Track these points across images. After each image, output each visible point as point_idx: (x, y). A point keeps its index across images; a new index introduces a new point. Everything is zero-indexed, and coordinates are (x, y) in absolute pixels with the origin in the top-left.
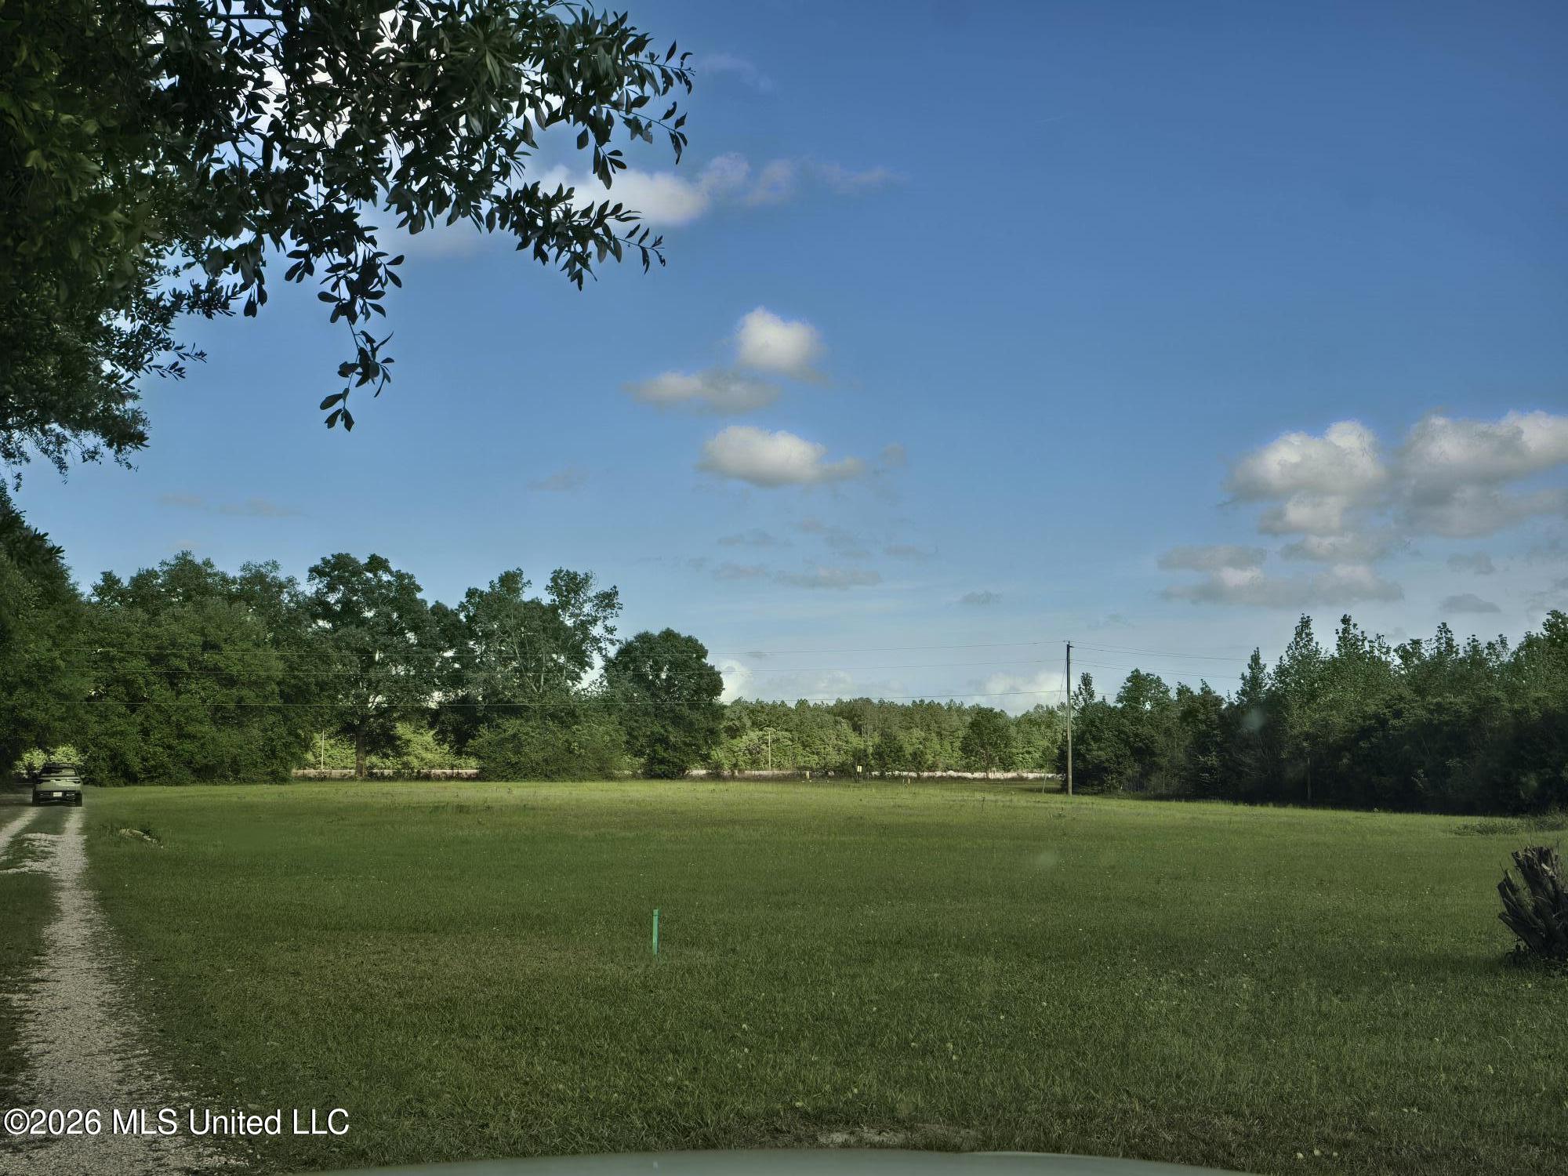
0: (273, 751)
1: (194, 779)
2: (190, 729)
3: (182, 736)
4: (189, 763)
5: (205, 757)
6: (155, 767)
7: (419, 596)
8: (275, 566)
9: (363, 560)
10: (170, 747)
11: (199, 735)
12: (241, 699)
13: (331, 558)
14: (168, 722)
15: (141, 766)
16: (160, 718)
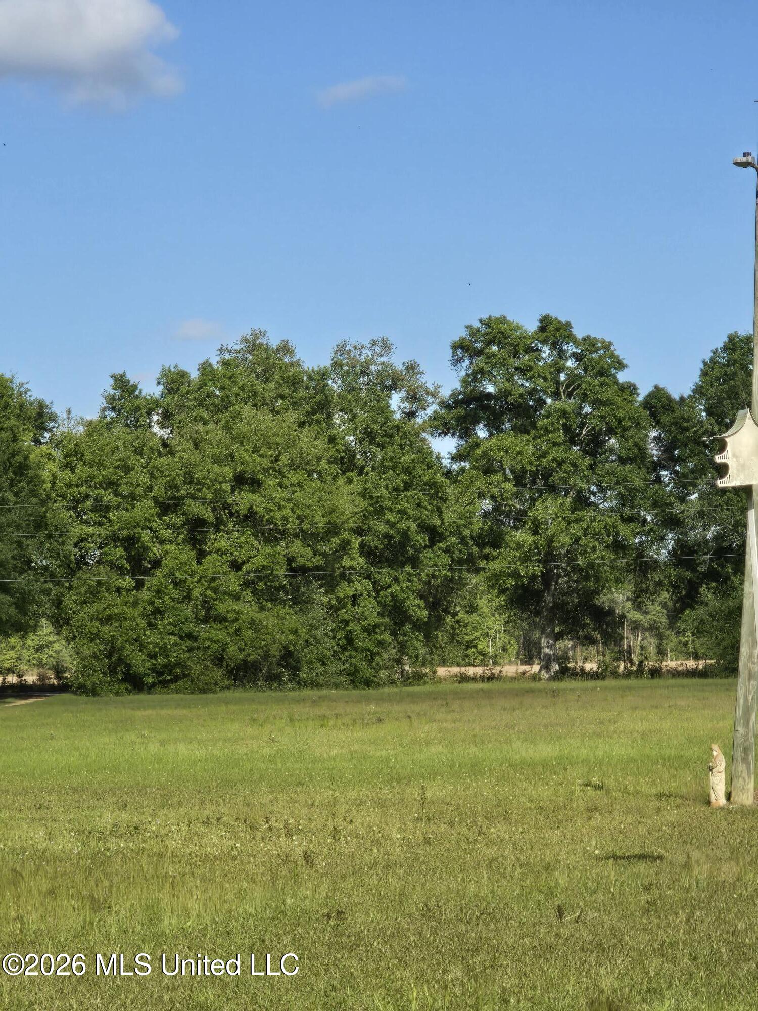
0: (350, 640)
1: (226, 682)
2: (221, 608)
3: (209, 616)
4: (219, 660)
5: (241, 650)
6: (169, 667)
7: (622, 377)
8: (386, 346)
9: (531, 326)
10: (191, 636)
11: (231, 616)
12: (290, 560)
13: (479, 325)
14: (188, 597)
15: (147, 664)
16: (176, 594)
